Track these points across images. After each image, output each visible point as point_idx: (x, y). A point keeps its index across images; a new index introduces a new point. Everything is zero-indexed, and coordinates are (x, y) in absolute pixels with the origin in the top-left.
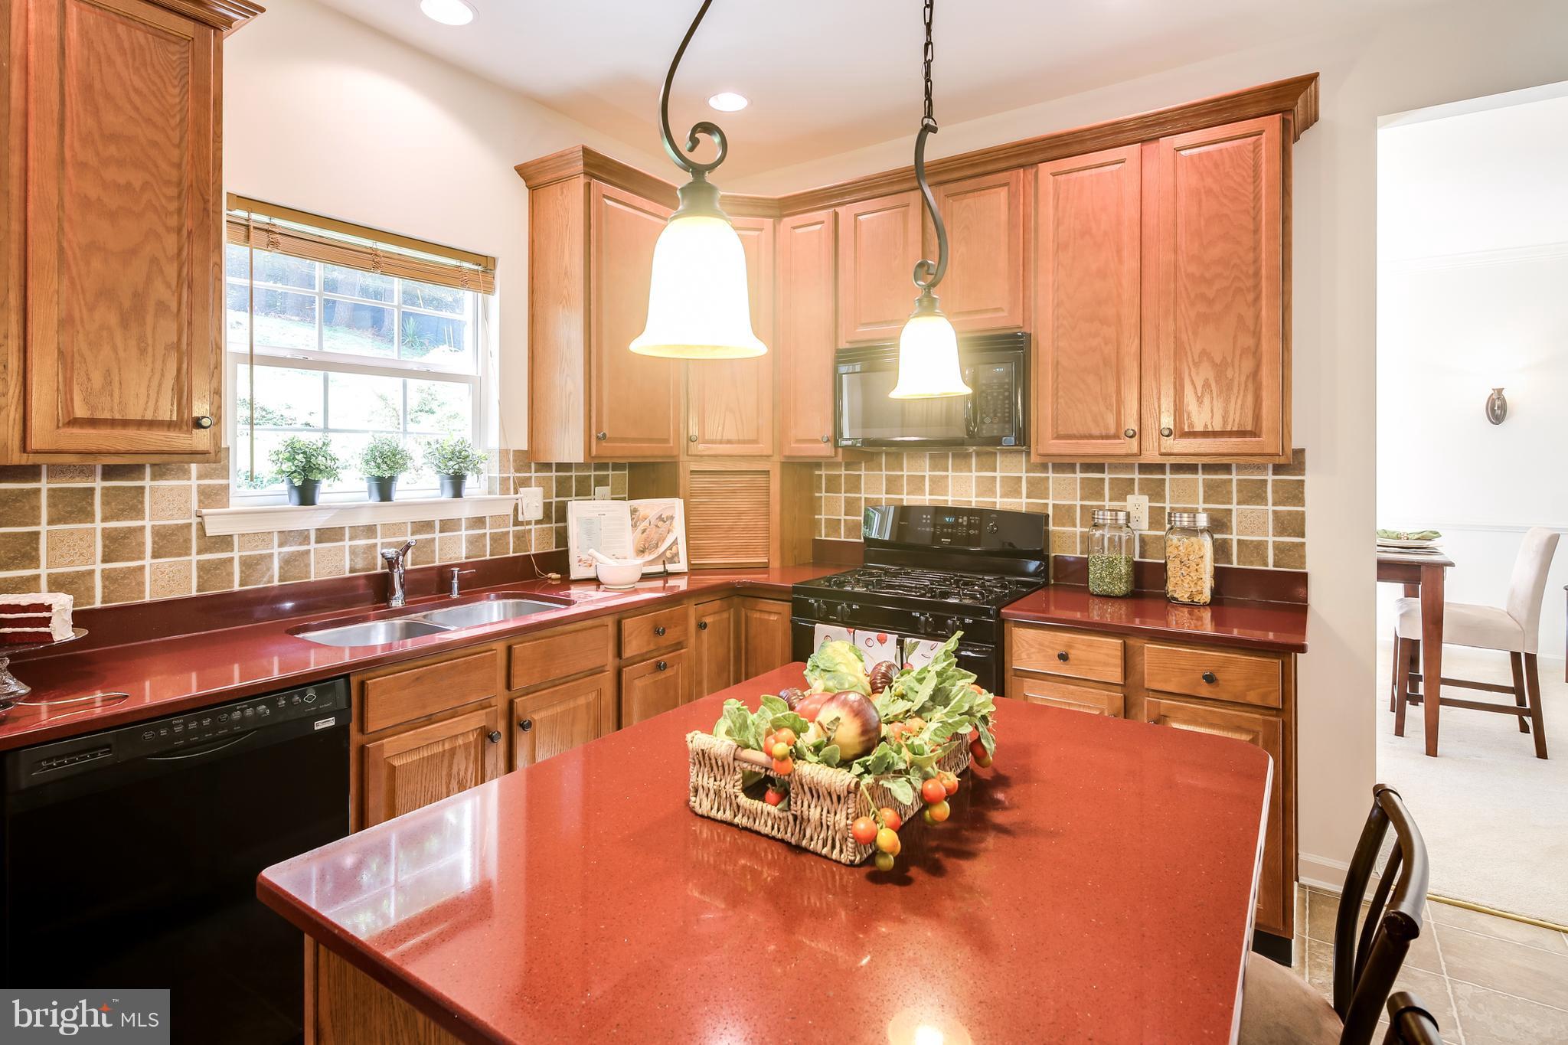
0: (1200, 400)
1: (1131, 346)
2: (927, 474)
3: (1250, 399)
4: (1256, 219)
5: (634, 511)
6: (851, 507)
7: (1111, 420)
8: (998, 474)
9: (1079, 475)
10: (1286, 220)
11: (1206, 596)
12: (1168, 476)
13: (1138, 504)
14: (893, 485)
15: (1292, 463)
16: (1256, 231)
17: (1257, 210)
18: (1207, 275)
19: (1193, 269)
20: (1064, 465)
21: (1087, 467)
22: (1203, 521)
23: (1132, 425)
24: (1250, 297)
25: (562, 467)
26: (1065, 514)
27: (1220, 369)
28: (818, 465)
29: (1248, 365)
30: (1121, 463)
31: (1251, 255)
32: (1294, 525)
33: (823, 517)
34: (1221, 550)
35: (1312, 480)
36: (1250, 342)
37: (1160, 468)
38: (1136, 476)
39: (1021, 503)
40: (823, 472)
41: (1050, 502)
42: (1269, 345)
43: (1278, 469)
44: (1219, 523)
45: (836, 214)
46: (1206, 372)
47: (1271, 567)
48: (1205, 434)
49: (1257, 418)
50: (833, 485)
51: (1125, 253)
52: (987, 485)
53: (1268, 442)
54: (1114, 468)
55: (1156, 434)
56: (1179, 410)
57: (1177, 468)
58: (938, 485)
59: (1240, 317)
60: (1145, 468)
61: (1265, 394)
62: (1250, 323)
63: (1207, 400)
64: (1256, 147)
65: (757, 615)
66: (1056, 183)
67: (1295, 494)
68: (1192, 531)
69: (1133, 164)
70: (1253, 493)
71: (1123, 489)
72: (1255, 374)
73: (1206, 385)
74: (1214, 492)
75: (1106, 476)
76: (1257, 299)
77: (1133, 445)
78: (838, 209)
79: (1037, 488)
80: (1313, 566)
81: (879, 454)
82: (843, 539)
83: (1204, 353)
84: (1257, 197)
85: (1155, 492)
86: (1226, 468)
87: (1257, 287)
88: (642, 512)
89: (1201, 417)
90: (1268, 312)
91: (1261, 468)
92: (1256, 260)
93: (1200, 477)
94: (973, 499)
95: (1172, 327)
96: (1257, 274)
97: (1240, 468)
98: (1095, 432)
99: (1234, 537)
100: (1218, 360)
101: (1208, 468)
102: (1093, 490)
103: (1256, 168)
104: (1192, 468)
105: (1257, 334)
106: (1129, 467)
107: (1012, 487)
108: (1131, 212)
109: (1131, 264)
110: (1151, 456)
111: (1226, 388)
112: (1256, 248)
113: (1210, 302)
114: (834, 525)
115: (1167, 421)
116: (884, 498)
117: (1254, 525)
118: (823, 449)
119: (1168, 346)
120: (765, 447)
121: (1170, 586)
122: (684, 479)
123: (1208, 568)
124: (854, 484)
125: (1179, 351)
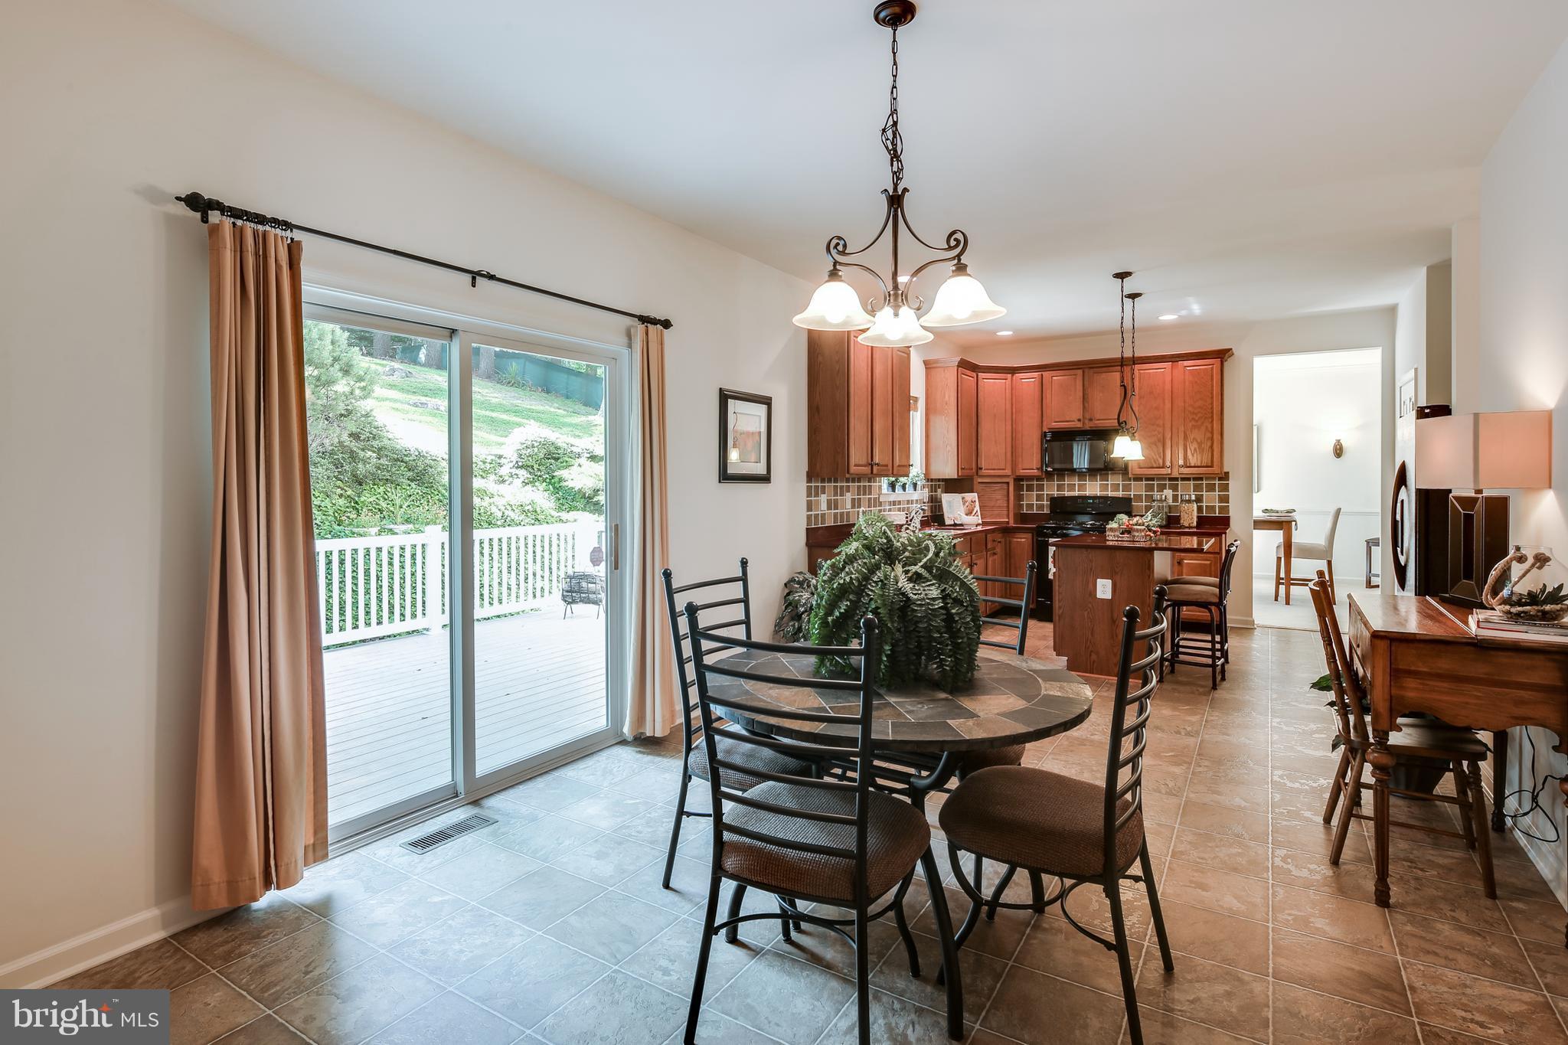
0: (1193, 455)
1: (1168, 436)
2: (1077, 483)
3: (1210, 454)
4: (1212, 393)
5: (963, 498)
6: (1039, 498)
7: (1161, 461)
8: (1109, 483)
9: (1144, 482)
10: (1222, 395)
11: (1195, 524)
12: (1180, 482)
13: (1168, 493)
14: (1060, 488)
15: (1225, 476)
16: (1212, 398)
17: (1212, 390)
18: (1196, 411)
19: (1190, 409)
20: (1138, 479)
21: (1147, 479)
22: (1193, 497)
23: (1168, 464)
24: (1210, 420)
25: (932, 480)
26: (1139, 498)
27: (1200, 444)
28: (1022, 480)
29: (1209, 444)
30: (1161, 478)
31: (1210, 406)
32: (1225, 499)
33: (1025, 503)
34: (1200, 509)
35: (1232, 483)
36: (1209, 435)
37: (1176, 479)
38: (1167, 482)
39: (1120, 494)
40: (1025, 483)
41: (1132, 493)
42: (1216, 436)
43: (1220, 479)
44: (1199, 499)
45: (1042, 375)
46: (1195, 445)
47: (1217, 515)
48: (1195, 467)
49: (1212, 461)
50: (1030, 488)
51: (1167, 401)
52: (1104, 487)
53: (1216, 469)
54: (1159, 479)
55: (1177, 467)
56: (1185, 458)
57: (1183, 479)
58: (1082, 487)
59: (1207, 427)
60: (1171, 479)
61: (1215, 453)
62: (1210, 429)
63: (1195, 455)
64: (1212, 368)
65: (1015, 540)
66: (1140, 374)
67: (1226, 488)
68: (1189, 501)
69: (1169, 370)
70: (1211, 488)
71: (1162, 488)
72: (1212, 447)
73: (1195, 449)
74: (1197, 488)
75: (1155, 483)
76: (1212, 421)
77: (1169, 471)
78: (1043, 373)
79: (1127, 488)
80: (1233, 514)
81: (1055, 474)
82: (1035, 512)
83: (1194, 439)
84: (1212, 386)
85: (1175, 488)
86: (1201, 479)
87: (1212, 417)
88: (966, 499)
89: (1193, 461)
90: (1216, 426)
91: (1214, 479)
92: (1212, 408)
93: (1192, 482)
94: (1098, 493)
95: (1183, 429)
96: (1212, 413)
97: (1207, 479)
98: (1155, 466)
99: (1204, 504)
100: (1199, 441)
101: (1195, 479)
102: (1150, 488)
103: (1212, 376)
104: (1189, 479)
105: (1212, 433)
106: (1164, 479)
107: (1116, 487)
108: (1168, 387)
109: (1168, 405)
110: (1175, 474)
111: (1202, 450)
112: (1212, 403)
113: (1197, 421)
114: (1030, 506)
115: (1181, 462)
116: (1056, 493)
117: (1211, 499)
118: (1035, 472)
119: (1182, 435)
120: (1008, 472)
121: (1182, 522)
122: (976, 486)
123: (1195, 513)
124: (1041, 488)
125: (1186, 438)
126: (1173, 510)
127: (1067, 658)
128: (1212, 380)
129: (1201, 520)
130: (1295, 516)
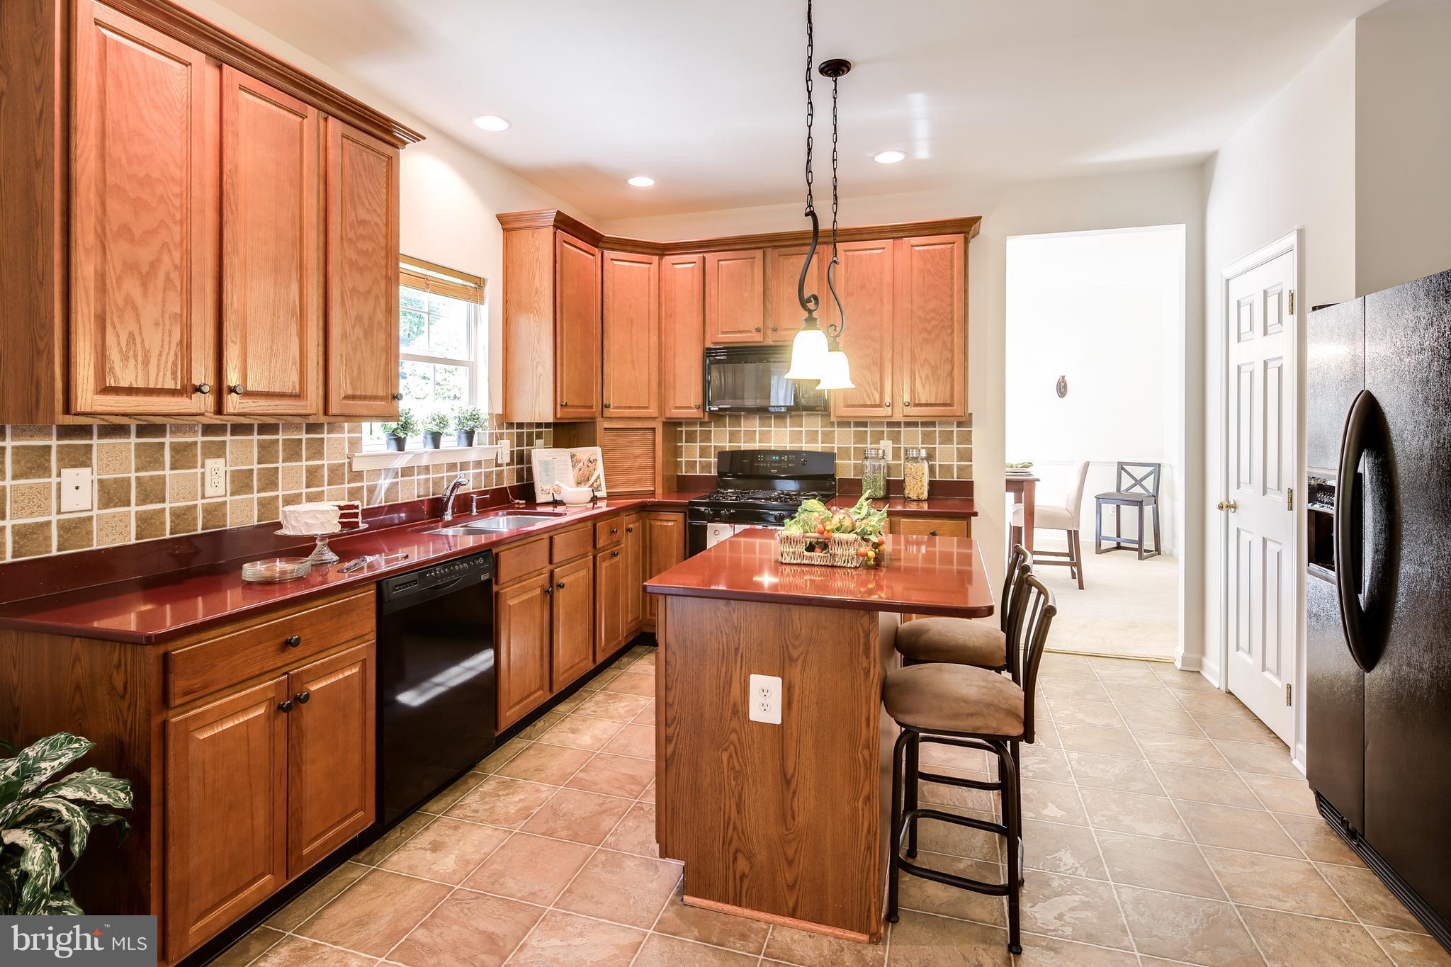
0: (924, 386)
2: (757, 429)
3: (948, 386)
4: (952, 289)
5: (573, 456)
6: (704, 452)
7: (877, 396)
8: (803, 429)
9: (853, 429)
10: (966, 291)
11: (925, 495)
12: (903, 429)
13: (886, 445)
14: (734, 437)
15: (965, 421)
16: (952, 296)
17: (952, 284)
18: (928, 318)
19: (920, 313)
20: (844, 423)
21: (858, 424)
22: (923, 453)
23: (888, 400)
24: (949, 331)
26: (845, 452)
27: (934, 369)
28: (680, 424)
29: (947, 367)
30: (877, 422)
31: (949, 309)
32: (966, 455)
33: (683, 459)
34: (932, 469)
35: (977, 431)
36: (949, 355)
37: (898, 424)
38: (885, 429)
39: (818, 447)
40: (684, 429)
41: (836, 446)
42: (958, 358)
43: (960, 424)
44: (930, 457)
45: (704, 258)
46: (927, 371)
47: (955, 479)
48: (926, 405)
49: (952, 396)
50: (691, 437)
51: (885, 301)
52: (796, 437)
53: (957, 409)
54: (874, 424)
55: (901, 404)
56: (913, 392)
57: (908, 424)
58: (765, 437)
59: (944, 342)
60: (890, 424)
61: (956, 383)
62: (949, 345)
63: (927, 386)
64: (952, 249)
65: (659, 523)
66: (847, 257)
67: (967, 438)
68: (915, 459)
69: (889, 251)
70: (947, 438)
71: (878, 437)
72: (951, 372)
73: (927, 377)
74: (927, 438)
75: (868, 429)
76: (953, 332)
77: (888, 411)
78: (705, 255)
79: (828, 437)
80: (976, 478)
81: (725, 416)
82: (698, 474)
83: (926, 360)
84: (952, 277)
85: (896, 438)
86: (933, 424)
87: (952, 326)
88: (579, 456)
89: (924, 395)
90: (957, 340)
91: (950, 424)
92: (952, 312)
93: (920, 429)
94: (788, 445)
95: (909, 345)
96: (952, 319)
97: (941, 424)
98: (869, 403)
99: (937, 463)
100: (933, 365)
101: (924, 424)
102: (861, 438)
103: (952, 261)
104: (915, 424)
105: (952, 351)
106: (881, 424)
107: (812, 436)
108: (888, 278)
109: (888, 308)
110: (898, 417)
111: (937, 379)
112: (952, 305)
113: (929, 332)
114: (691, 464)
115: (907, 398)
116: (727, 446)
117: (947, 456)
118: (695, 413)
119: (907, 355)
120: (653, 411)
121: (907, 491)
122: (600, 433)
123: (926, 480)
124: (706, 437)
125: (913, 359)
126: (893, 472)
127: (682, 863)
128: (952, 266)
129: (936, 488)
130: (1035, 472)
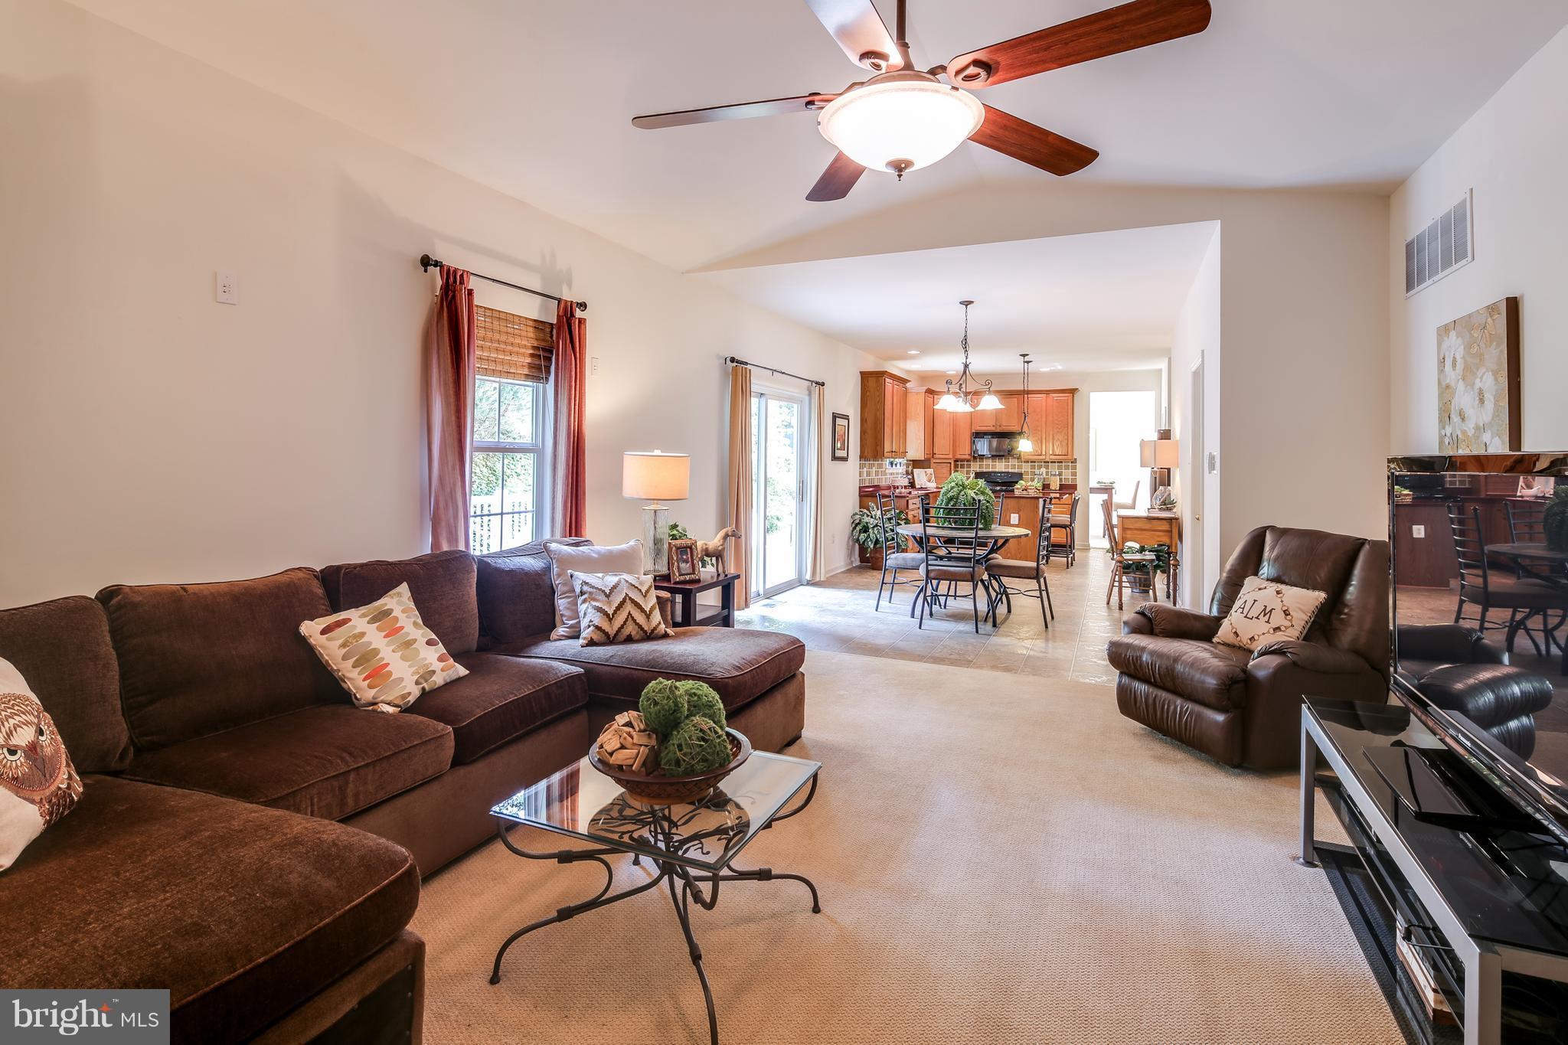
1: (1044, 437)
2: (991, 463)
3: (1067, 448)
4: (1068, 413)
5: (925, 472)
7: (1040, 452)
8: (1010, 464)
9: (1030, 464)
10: (1073, 414)
11: (1058, 489)
12: (1050, 464)
13: (1043, 470)
14: (981, 466)
15: (1074, 461)
16: (1068, 415)
17: (1068, 411)
18: (1059, 423)
19: (1056, 422)
20: (1027, 461)
21: (1032, 462)
22: (1057, 473)
23: (1044, 453)
24: (1067, 428)
26: (1029, 472)
27: (1061, 442)
28: (959, 461)
29: (1066, 442)
30: (1040, 461)
32: (1074, 474)
34: (1061, 480)
35: (1078, 465)
36: (1067, 437)
37: (1048, 462)
38: (1043, 464)
39: (1016, 471)
41: (1023, 470)
42: (1070, 438)
43: (1072, 462)
44: (1060, 474)
46: (1058, 443)
47: (1070, 483)
48: (1058, 455)
49: (1068, 452)
50: (963, 466)
51: (1043, 417)
52: (1007, 467)
53: (1069, 457)
54: (1038, 462)
55: (1049, 455)
56: (1053, 450)
57: (1052, 462)
59: (1065, 432)
60: (1045, 462)
61: (1069, 448)
62: (1067, 433)
63: (1058, 448)
64: (1068, 399)
66: (1028, 400)
67: (1075, 467)
68: (1055, 475)
69: (1045, 399)
70: (1067, 468)
71: (1040, 467)
72: (1068, 444)
73: (1058, 445)
74: (1059, 468)
75: (1036, 464)
77: (1044, 457)
79: (1020, 467)
80: (1078, 483)
81: (977, 458)
83: (1058, 438)
84: (1068, 409)
85: (1047, 467)
86: (1062, 462)
87: (1068, 426)
88: (927, 472)
89: (1058, 452)
90: (1070, 431)
91: (1069, 462)
92: (1068, 422)
93: (1056, 464)
94: (1003, 470)
95: (1052, 433)
96: (1068, 424)
97: (1065, 462)
98: (1037, 454)
99: (1063, 477)
100: (1061, 440)
101: (1058, 462)
102: (1033, 467)
103: (1068, 403)
104: (1055, 462)
107: (1017, 466)
108: (1044, 408)
109: (1044, 419)
110: (1048, 459)
111: (1062, 445)
112: (1068, 419)
113: (1059, 429)
115: (1051, 453)
116: (978, 470)
117: (1067, 474)
118: (967, 457)
119: (1051, 436)
120: (951, 456)
121: (1051, 486)
122: (932, 465)
123: (1058, 483)
124: (969, 466)
125: (1053, 439)
126: (1046, 480)
128: (1068, 405)
129: (1062, 487)
130: (1114, 485)
